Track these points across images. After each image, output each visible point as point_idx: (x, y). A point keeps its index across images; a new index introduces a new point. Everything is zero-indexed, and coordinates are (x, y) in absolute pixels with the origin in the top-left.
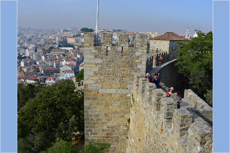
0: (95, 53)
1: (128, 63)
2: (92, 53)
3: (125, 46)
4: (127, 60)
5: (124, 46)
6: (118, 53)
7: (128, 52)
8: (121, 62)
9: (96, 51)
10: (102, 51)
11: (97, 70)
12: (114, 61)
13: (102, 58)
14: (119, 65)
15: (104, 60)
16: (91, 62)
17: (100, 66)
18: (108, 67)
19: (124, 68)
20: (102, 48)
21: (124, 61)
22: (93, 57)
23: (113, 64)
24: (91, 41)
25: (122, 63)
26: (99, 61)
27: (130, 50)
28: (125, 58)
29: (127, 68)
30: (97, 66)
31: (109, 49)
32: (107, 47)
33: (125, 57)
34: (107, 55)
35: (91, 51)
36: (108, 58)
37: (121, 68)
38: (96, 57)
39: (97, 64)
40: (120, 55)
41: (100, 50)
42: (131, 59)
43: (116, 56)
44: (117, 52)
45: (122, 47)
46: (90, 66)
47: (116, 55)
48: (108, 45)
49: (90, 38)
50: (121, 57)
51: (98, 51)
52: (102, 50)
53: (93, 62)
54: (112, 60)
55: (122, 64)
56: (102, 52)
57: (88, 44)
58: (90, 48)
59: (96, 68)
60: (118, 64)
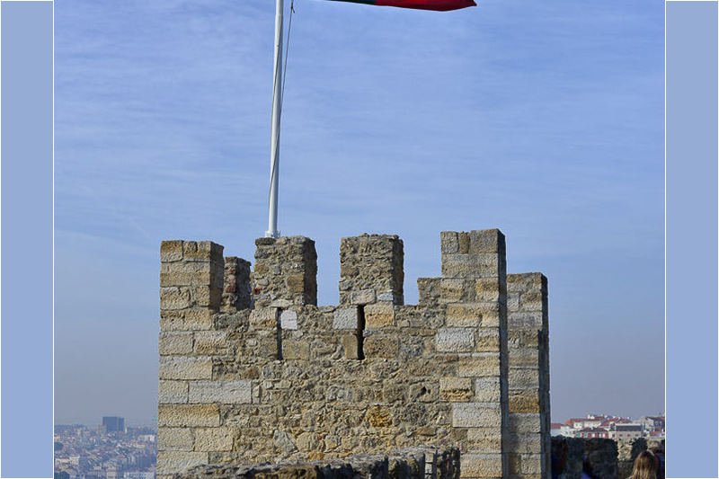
0: (217, 347)
1: (397, 395)
2: (203, 350)
3: (375, 301)
4: (389, 382)
5: (370, 298)
6: (336, 343)
7: (395, 337)
8: (355, 396)
9: (224, 334)
10: (253, 335)
11: (229, 441)
12: (317, 387)
13: (253, 375)
14: (347, 413)
15: (266, 384)
16: (195, 397)
17: (245, 421)
18: (286, 423)
19: (372, 430)
20: (252, 319)
21: (374, 389)
22: (207, 371)
23: (316, 404)
24: (195, 283)
25: (361, 398)
26: (238, 391)
27: (405, 323)
28: (377, 369)
29: (393, 429)
30: (228, 421)
31: (289, 321)
32: (280, 310)
33: (380, 361)
34: (279, 356)
35: (198, 337)
36: (285, 374)
37: (356, 430)
38: (220, 368)
39: (225, 412)
40: (350, 351)
41: (241, 331)
42: (412, 373)
43: (329, 358)
44: (332, 336)
45: (361, 308)
46: (192, 419)
47: (329, 353)
48: (282, 303)
49: (190, 269)
50: (356, 363)
51: (230, 336)
52: (251, 328)
53: (205, 399)
54: (306, 383)
55: (362, 404)
56: (251, 342)
57: (183, 303)
58: (191, 324)
59: (224, 430)
60: (339, 404)
